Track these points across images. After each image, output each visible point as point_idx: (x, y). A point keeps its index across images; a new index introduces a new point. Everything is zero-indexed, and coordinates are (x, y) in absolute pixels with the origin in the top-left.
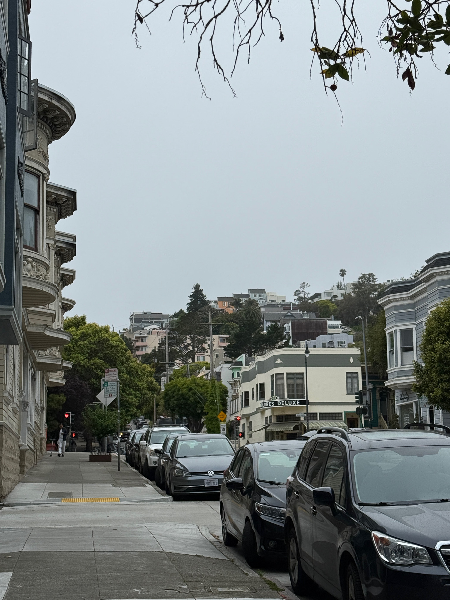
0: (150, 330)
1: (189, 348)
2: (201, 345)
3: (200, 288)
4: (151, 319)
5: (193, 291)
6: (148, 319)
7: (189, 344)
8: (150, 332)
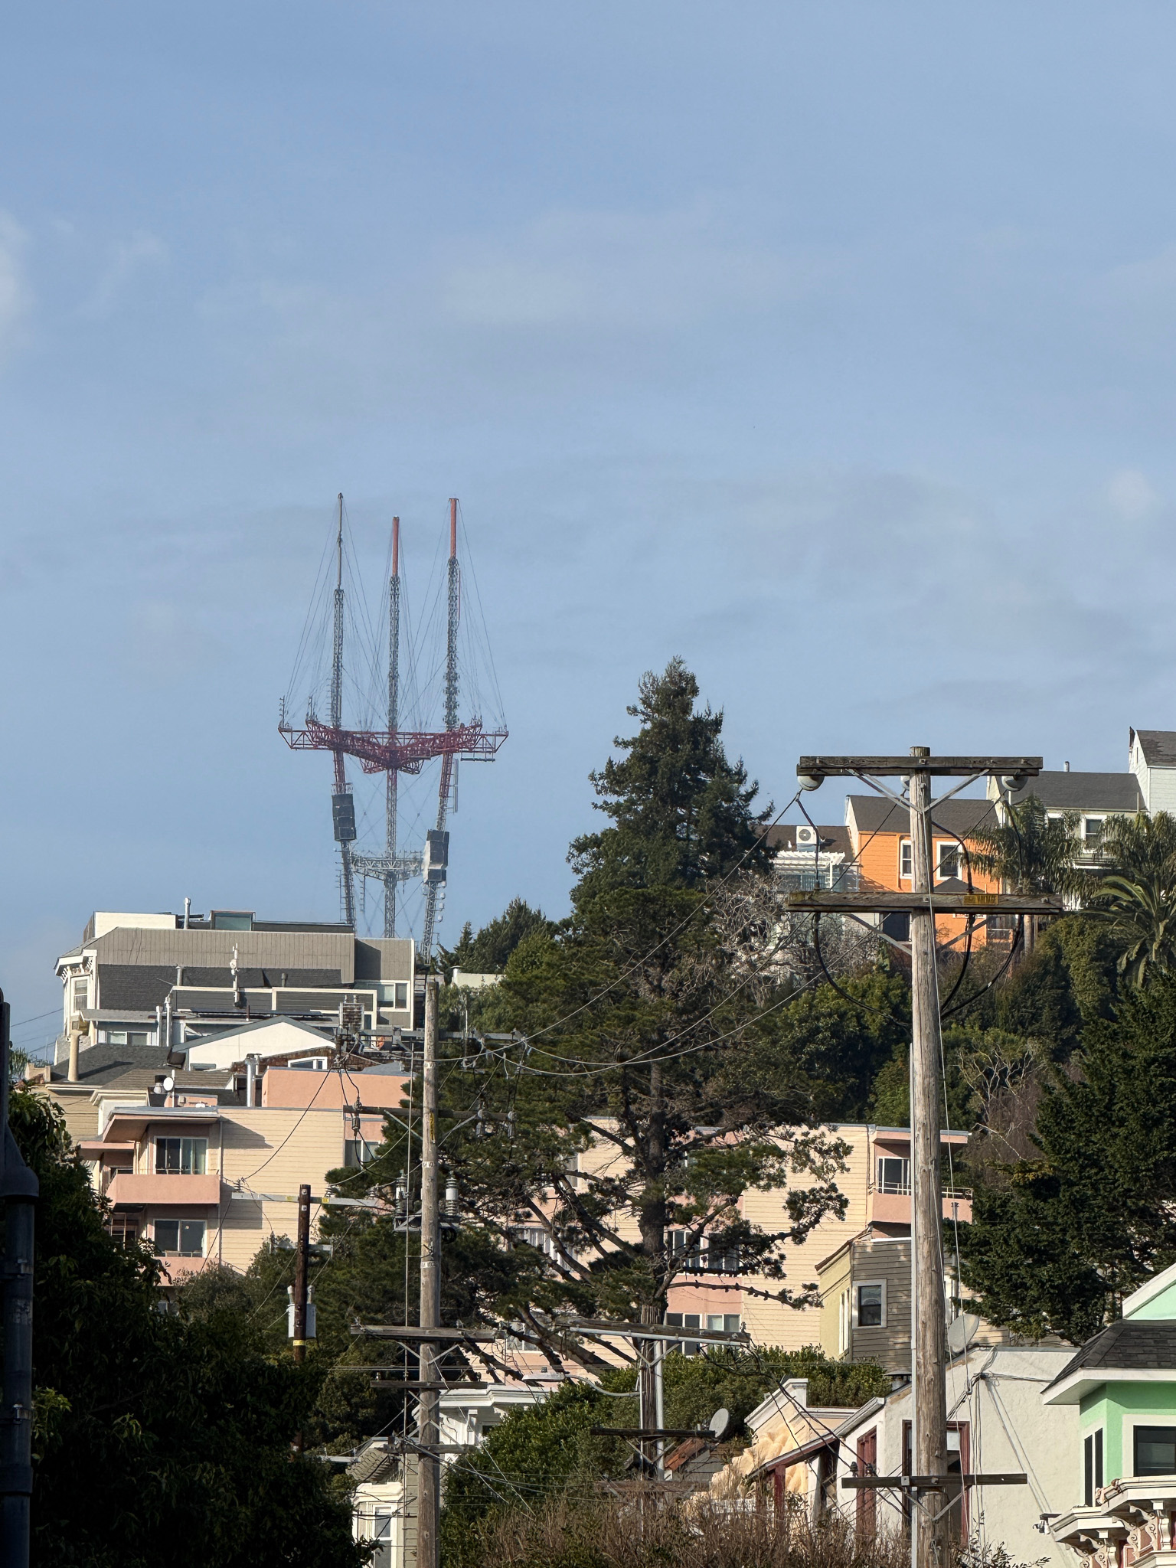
0: (238, 1067)
1: (607, 1221)
2: (718, 1200)
3: (699, 707)
4: (248, 976)
5: (635, 728)
6: (221, 976)
7: (611, 1192)
8: (241, 1084)
